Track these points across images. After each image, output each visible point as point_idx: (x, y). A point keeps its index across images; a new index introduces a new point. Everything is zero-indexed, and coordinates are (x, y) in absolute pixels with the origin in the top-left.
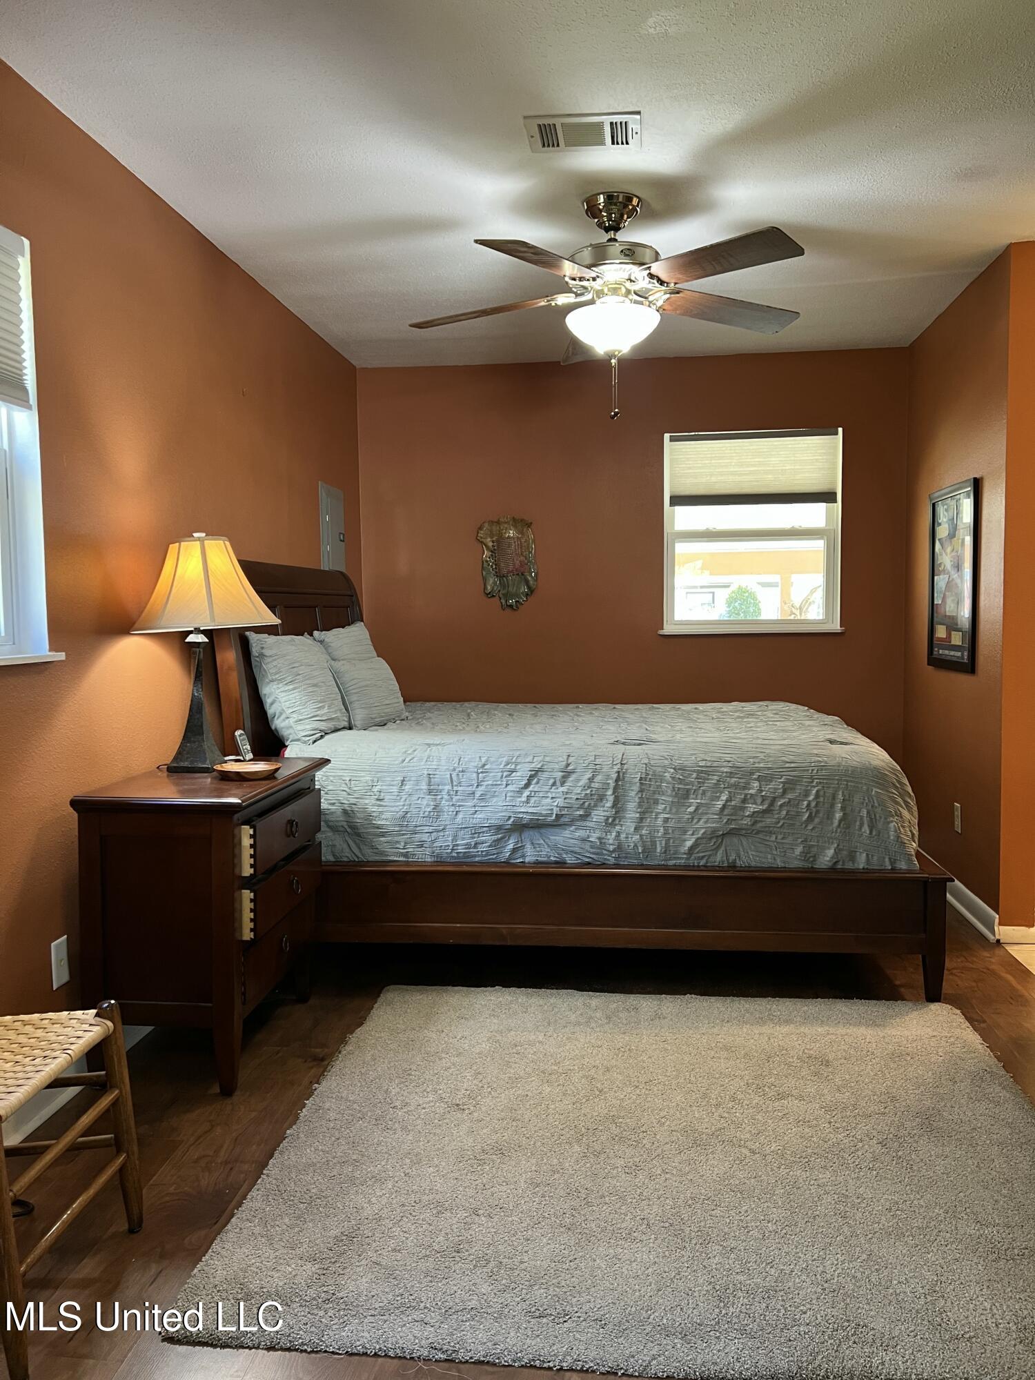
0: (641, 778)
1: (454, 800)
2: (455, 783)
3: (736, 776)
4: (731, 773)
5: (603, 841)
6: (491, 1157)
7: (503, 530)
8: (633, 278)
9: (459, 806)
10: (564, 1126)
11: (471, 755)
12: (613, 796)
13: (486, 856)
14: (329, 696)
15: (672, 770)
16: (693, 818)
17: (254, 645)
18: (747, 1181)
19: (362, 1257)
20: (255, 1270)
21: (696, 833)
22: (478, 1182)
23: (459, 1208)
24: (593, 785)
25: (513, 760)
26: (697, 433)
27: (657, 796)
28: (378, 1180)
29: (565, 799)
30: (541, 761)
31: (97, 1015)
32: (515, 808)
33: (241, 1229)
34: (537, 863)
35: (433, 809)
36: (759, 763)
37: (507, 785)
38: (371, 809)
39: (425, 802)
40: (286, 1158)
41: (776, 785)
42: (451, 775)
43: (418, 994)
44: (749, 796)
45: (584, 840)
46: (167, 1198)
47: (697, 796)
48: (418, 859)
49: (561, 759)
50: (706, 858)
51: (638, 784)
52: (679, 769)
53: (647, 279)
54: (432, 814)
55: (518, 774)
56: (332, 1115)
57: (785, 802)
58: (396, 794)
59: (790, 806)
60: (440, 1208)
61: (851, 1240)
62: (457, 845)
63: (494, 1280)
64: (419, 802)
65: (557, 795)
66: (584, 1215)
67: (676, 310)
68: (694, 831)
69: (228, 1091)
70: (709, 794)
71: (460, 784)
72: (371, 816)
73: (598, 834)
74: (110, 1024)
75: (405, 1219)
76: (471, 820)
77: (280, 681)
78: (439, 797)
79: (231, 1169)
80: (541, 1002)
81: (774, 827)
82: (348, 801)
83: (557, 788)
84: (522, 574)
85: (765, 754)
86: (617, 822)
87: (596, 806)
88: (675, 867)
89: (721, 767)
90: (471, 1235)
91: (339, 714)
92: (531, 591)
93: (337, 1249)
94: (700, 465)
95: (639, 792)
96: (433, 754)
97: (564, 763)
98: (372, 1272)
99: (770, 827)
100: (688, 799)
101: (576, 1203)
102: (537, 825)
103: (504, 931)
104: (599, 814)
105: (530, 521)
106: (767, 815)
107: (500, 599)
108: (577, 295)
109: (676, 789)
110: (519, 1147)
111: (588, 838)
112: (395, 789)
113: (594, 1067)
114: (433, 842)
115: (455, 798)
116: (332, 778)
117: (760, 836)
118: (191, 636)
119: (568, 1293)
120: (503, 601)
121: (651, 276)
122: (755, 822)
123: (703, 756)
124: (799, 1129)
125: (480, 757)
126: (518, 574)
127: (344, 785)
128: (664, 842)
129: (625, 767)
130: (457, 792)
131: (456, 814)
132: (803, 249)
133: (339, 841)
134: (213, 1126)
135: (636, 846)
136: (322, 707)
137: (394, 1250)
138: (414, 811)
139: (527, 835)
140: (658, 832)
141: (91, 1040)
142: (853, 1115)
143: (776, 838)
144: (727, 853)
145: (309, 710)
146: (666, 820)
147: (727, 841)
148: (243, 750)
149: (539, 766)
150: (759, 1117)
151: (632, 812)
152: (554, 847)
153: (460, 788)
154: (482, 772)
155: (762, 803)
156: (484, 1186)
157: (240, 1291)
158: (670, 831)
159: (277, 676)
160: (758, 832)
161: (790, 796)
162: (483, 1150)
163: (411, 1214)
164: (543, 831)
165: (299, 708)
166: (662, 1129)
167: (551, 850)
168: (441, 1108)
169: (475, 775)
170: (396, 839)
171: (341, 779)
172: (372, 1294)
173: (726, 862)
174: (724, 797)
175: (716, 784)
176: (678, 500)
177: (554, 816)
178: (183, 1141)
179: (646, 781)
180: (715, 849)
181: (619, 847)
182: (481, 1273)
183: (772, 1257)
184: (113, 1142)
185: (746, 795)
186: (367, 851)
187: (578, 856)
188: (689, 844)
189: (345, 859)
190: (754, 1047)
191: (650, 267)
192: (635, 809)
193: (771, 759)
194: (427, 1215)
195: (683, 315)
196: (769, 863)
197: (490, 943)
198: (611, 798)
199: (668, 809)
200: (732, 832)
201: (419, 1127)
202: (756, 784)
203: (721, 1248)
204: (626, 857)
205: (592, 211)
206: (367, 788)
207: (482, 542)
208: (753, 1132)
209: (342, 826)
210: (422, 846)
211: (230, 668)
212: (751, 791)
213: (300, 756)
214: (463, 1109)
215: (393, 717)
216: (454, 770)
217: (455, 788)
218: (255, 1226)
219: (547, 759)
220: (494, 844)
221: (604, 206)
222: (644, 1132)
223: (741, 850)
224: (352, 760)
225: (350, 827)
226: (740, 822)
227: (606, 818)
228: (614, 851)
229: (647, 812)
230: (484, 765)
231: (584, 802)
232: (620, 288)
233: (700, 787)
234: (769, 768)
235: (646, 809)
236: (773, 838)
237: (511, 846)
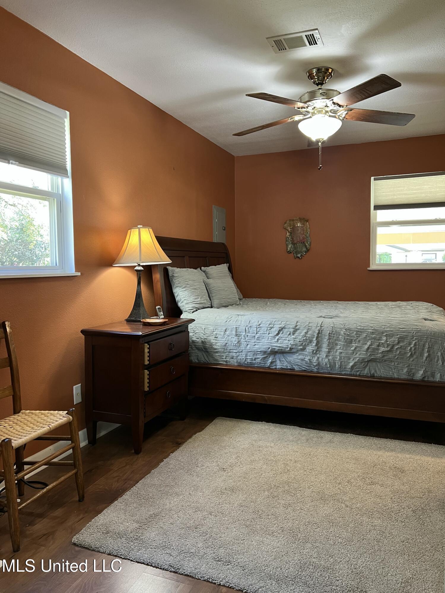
0: (329, 333)
1: (246, 339)
2: (247, 332)
3: (375, 334)
4: (373, 332)
5: (311, 361)
6: (228, 492)
7: (295, 223)
8: (328, 106)
9: (248, 342)
10: (265, 483)
11: (255, 320)
12: (316, 341)
13: (260, 364)
14: (201, 294)
15: (344, 330)
16: (353, 353)
17: (170, 272)
18: (338, 519)
19: (157, 524)
20: (115, 522)
21: (355, 359)
22: (217, 501)
23: (205, 511)
24: (307, 335)
25: (273, 323)
26: (387, 176)
27: (337, 342)
28: (177, 494)
29: (294, 341)
30: (284, 324)
31: (67, 413)
32: (272, 344)
33: (117, 506)
34: (282, 369)
35: (238, 342)
36: (387, 328)
37: (269, 334)
38: (212, 341)
39: (234, 339)
40: (146, 481)
41: (395, 339)
42: (245, 328)
43: (229, 422)
44: (381, 344)
45: (302, 360)
46: (98, 490)
47: (356, 342)
48: (231, 363)
49: (293, 323)
50: (360, 372)
51: (328, 336)
52: (348, 330)
53: (333, 105)
54: (237, 344)
55: (274, 329)
56: (171, 466)
57: (399, 347)
58: (223, 335)
59: (401, 349)
60: (197, 510)
61: (376, 552)
62: (247, 359)
63: (206, 542)
64: (232, 339)
65: (291, 339)
66: (256, 522)
67: (352, 118)
68: (354, 359)
69: (138, 452)
70: (362, 342)
71: (249, 332)
72: (212, 344)
73: (309, 358)
74: (71, 417)
75: (181, 512)
76: (253, 348)
77: (180, 287)
78: (240, 338)
79: (126, 482)
80: (280, 430)
81: (393, 359)
82: (204, 337)
83: (291, 336)
84: (304, 243)
85: (390, 324)
86: (318, 352)
87: (308, 345)
88: (345, 375)
89: (368, 329)
90: (204, 522)
91: (205, 301)
92: (308, 250)
93: (149, 519)
94: (389, 191)
95: (328, 339)
96: (239, 319)
97: (295, 325)
98: (158, 531)
99: (391, 358)
100: (352, 344)
101: (255, 516)
102: (282, 352)
103: (266, 398)
104: (310, 348)
105: (307, 219)
106: (389, 353)
107: (294, 254)
108: (305, 115)
109: (346, 339)
110: (242, 489)
111: (304, 359)
112: (222, 333)
113: (290, 460)
114: (237, 357)
115: (247, 338)
116: (198, 328)
117: (387, 363)
118: (137, 267)
119: (234, 553)
120: (295, 255)
121: (334, 103)
122: (384, 356)
123: (360, 324)
124: (374, 499)
125: (258, 321)
126: (302, 243)
127: (202, 331)
128: (339, 363)
129: (323, 328)
130: (247, 336)
131: (247, 345)
132: (400, 83)
133: (200, 354)
134: (126, 465)
135: (326, 364)
136: (198, 298)
137: (171, 523)
138: (229, 343)
139: (277, 356)
140: (337, 358)
141: (61, 423)
142: (405, 496)
143: (394, 364)
144: (370, 370)
145: (192, 299)
146: (340, 353)
147: (370, 364)
148: (159, 314)
149: (283, 326)
150: (357, 491)
151: (325, 348)
152: (289, 362)
153: (249, 334)
154: (258, 328)
155: (387, 347)
156: (219, 503)
157: (105, 530)
158: (343, 358)
159: (179, 285)
160: (385, 361)
161: (401, 344)
162: (225, 489)
163: (184, 510)
164: (285, 355)
165: (187, 298)
166: (308, 490)
167: (288, 363)
168: (216, 469)
169: (255, 329)
170: (222, 354)
171: (201, 328)
172: (154, 539)
173: (369, 374)
174: (369, 344)
175: (365, 337)
176: (377, 207)
177: (289, 348)
178: (113, 469)
179: (332, 334)
180: (364, 368)
181: (319, 364)
182: (201, 539)
183: (334, 554)
184: (73, 464)
185: (380, 343)
186: (211, 359)
187: (300, 367)
188: (351, 364)
189: (202, 362)
190: (369, 460)
191: (333, 99)
192: (326, 347)
193: (393, 326)
194: (190, 512)
195: (357, 120)
196: (390, 375)
197: (261, 402)
198: (315, 342)
199: (342, 348)
200: (372, 360)
201: (203, 476)
202: (385, 338)
203: (312, 546)
204: (322, 369)
205: (311, 76)
206: (211, 332)
207: (286, 229)
208: (351, 497)
209: (201, 348)
210: (233, 358)
211: (158, 281)
212: (383, 341)
213: (186, 318)
214: (225, 471)
215: (233, 303)
216: (247, 326)
217: (247, 334)
218: (122, 506)
219: (288, 323)
220: (262, 359)
221: (316, 74)
222: (299, 490)
223: (377, 369)
224: (206, 320)
225: (204, 348)
226: (377, 356)
227: (312, 350)
228: (316, 366)
229: (332, 349)
230: (260, 325)
231: (303, 343)
232: (322, 110)
233: (357, 338)
234: (392, 331)
235: (331, 348)
236: (393, 364)
237: (270, 361)
